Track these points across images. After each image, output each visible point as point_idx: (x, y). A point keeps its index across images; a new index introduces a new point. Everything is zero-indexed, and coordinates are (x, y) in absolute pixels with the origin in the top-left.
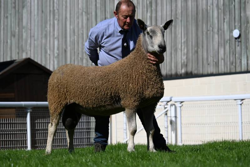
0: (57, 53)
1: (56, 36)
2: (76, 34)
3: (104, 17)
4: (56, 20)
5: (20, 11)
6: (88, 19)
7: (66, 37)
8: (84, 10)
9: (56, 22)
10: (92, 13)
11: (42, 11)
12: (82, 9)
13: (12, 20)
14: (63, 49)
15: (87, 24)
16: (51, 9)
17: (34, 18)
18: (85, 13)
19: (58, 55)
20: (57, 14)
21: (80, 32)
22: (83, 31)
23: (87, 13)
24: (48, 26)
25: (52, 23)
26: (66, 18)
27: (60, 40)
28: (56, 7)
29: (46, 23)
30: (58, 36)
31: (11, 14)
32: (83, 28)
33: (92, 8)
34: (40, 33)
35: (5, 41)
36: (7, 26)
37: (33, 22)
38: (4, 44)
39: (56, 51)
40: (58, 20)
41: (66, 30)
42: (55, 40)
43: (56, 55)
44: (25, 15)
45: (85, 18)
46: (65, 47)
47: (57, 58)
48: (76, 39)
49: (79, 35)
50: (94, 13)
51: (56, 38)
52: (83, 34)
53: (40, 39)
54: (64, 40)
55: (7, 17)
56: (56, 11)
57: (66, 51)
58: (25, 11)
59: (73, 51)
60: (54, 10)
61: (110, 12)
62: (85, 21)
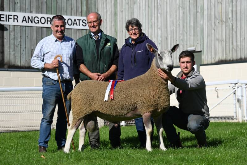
0: (160, 40)
1: (159, 26)
2: (175, 25)
3: (196, 11)
4: (159, 13)
5: (132, 7)
6: (183, 13)
7: (167, 28)
8: (181, 6)
9: (159, 15)
10: (186, 8)
11: (149, 7)
12: (179, 4)
13: (126, 14)
14: (165, 37)
15: (183, 17)
16: (156, 5)
17: (143, 12)
18: (181, 8)
19: (161, 42)
20: (160, 9)
21: (178, 23)
22: (180, 22)
23: (183, 8)
24: (153, 18)
25: (156, 16)
26: (167, 12)
27: (163, 30)
28: (159, 4)
29: (152, 16)
30: (161, 26)
31: (125, 9)
32: (180, 20)
33: (186, 4)
34: (147, 24)
35: (121, 31)
36: (122, 18)
37: (141, 15)
38: (120, 33)
39: (160, 39)
40: (161, 14)
41: (167, 22)
42: (159, 29)
43: (159, 42)
44: (135, 10)
45: (181, 12)
46: (166, 36)
47: (160, 44)
48: (174, 29)
49: (176, 25)
50: (188, 8)
51: (159, 28)
52: (180, 25)
53: (147, 29)
54: (165, 29)
55: (122, 11)
56: (159, 6)
57: (167, 39)
58: (135, 6)
59: (172, 39)
60: (158, 6)
61: (200, 6)
62: (181, 14)
